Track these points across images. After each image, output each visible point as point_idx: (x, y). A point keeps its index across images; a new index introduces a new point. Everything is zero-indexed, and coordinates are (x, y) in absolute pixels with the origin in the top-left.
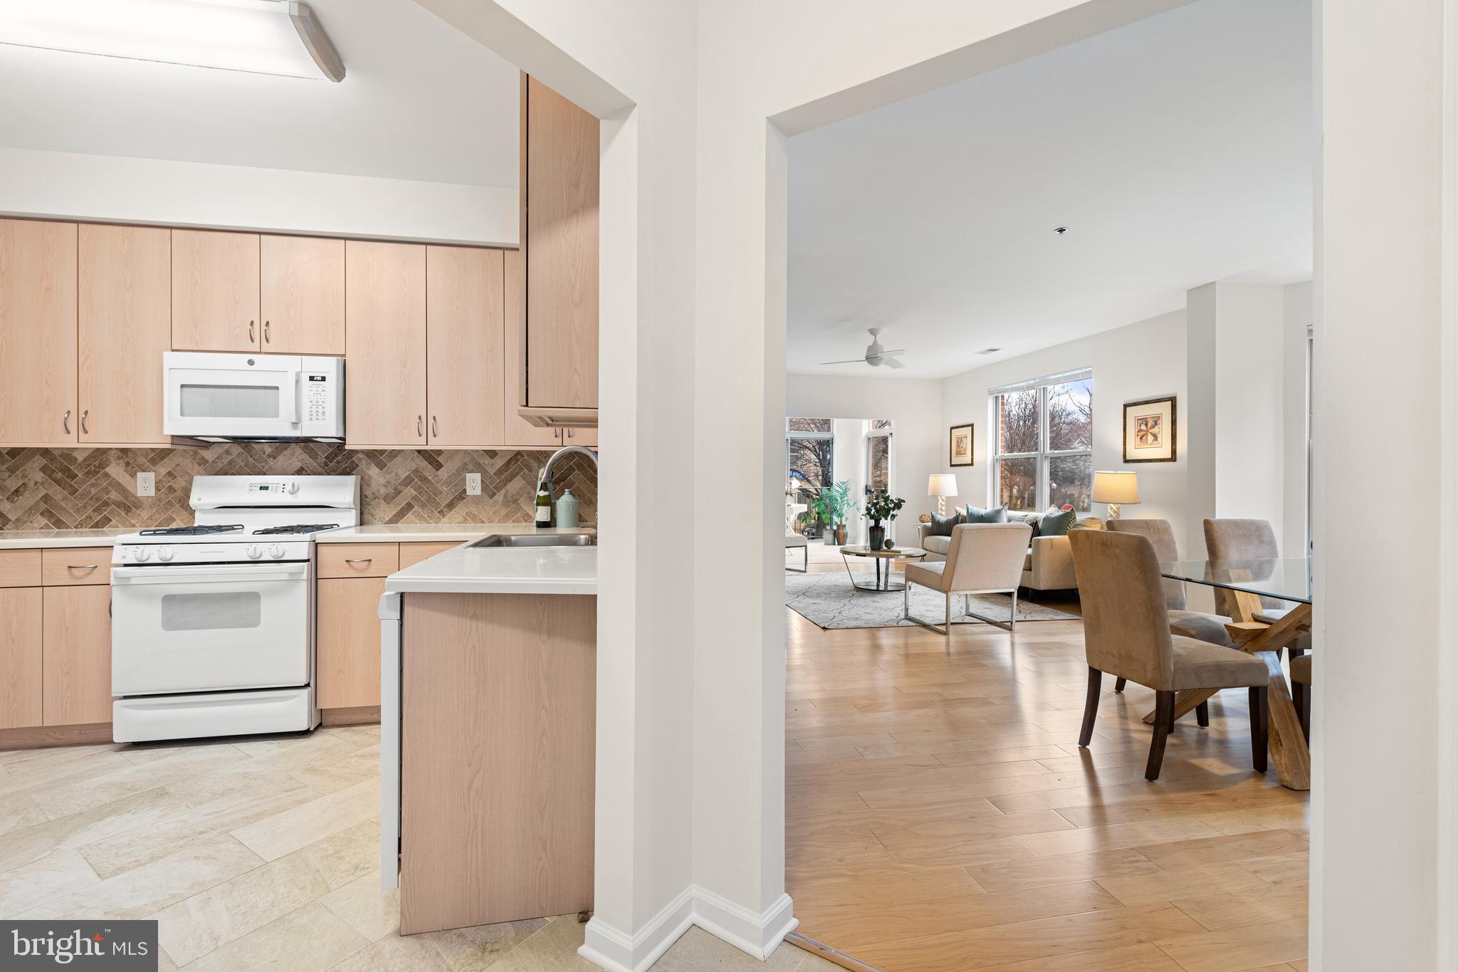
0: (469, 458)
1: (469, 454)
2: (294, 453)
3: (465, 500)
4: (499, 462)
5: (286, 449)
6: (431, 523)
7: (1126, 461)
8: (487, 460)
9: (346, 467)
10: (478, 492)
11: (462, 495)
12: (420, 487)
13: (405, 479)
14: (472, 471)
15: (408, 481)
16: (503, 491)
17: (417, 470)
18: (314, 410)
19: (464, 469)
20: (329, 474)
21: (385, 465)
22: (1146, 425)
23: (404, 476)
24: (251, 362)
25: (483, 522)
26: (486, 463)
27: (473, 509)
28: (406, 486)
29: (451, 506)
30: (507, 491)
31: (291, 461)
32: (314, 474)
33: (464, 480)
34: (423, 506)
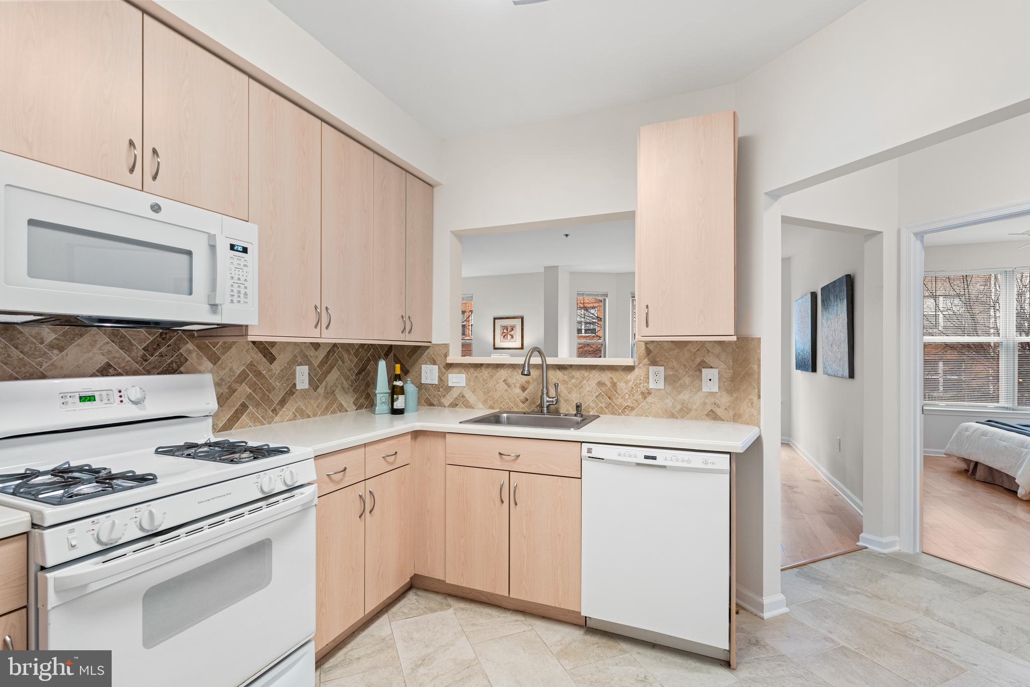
0: (297, 350)
1: (299, 345)
2: (96, 341)
3: (294, 395)
4: (321, 354)
5: (81, 336)
6: (263, 424)
7: (495, 348)
8: (311, 353)
9: (172, 362)
10: (306, 386)
11: (292, 390)
12: (255, 383)
13: (239, 376)
14: (300, 364)
15: (242, 378)
16: (324, 383)
17: (251, 365)
18: (236, 289)
19: (293, 362)
20: (149, 373)
21: (219, 359)
22: (507, 330)
23: (238, 372)
24: (156, 208)
25: (309, 417)
26: (312, 355)
27: (301, 404)
28: (241, 383)
29: (283, 402)
30: (327, 382)
31: (91, 354)
32: (127, 373)
33: (294, 374)
34: (257, 405)
